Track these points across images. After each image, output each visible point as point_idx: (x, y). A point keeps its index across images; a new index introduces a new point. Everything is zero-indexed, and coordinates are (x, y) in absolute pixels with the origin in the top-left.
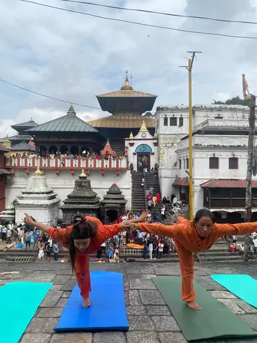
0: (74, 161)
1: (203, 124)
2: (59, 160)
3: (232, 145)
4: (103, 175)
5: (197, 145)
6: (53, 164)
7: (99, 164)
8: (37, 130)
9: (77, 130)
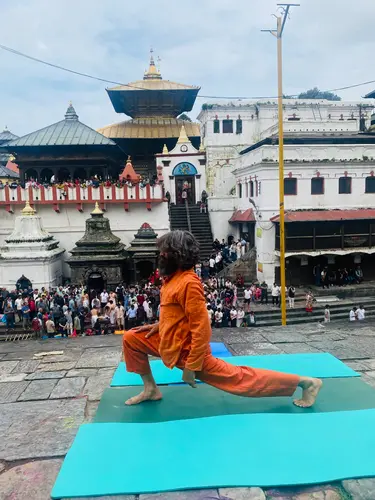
0: (81, 190)
1: (273, 129)
2: (58, 190)
3: (317, 159)
4: (127, 210)
5: (266, 160)
6: (49, 196)
7: (120, 194)
8: (21, 144)
9: (82, 142)
